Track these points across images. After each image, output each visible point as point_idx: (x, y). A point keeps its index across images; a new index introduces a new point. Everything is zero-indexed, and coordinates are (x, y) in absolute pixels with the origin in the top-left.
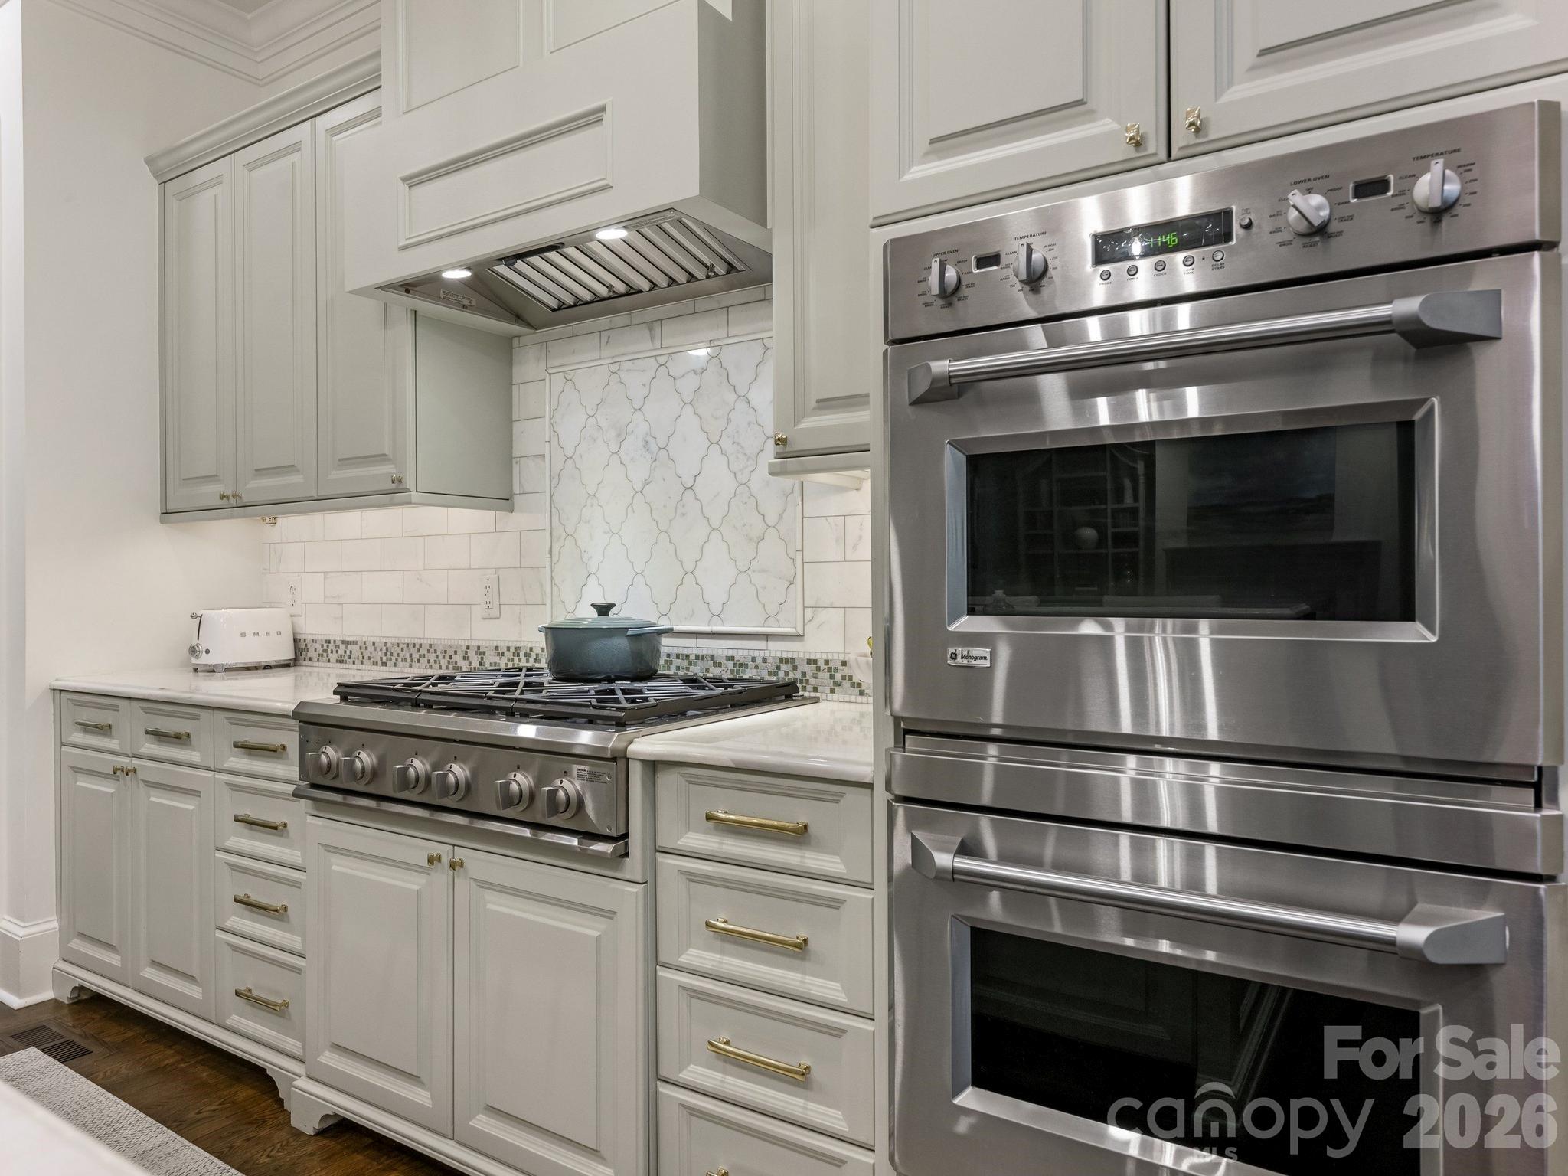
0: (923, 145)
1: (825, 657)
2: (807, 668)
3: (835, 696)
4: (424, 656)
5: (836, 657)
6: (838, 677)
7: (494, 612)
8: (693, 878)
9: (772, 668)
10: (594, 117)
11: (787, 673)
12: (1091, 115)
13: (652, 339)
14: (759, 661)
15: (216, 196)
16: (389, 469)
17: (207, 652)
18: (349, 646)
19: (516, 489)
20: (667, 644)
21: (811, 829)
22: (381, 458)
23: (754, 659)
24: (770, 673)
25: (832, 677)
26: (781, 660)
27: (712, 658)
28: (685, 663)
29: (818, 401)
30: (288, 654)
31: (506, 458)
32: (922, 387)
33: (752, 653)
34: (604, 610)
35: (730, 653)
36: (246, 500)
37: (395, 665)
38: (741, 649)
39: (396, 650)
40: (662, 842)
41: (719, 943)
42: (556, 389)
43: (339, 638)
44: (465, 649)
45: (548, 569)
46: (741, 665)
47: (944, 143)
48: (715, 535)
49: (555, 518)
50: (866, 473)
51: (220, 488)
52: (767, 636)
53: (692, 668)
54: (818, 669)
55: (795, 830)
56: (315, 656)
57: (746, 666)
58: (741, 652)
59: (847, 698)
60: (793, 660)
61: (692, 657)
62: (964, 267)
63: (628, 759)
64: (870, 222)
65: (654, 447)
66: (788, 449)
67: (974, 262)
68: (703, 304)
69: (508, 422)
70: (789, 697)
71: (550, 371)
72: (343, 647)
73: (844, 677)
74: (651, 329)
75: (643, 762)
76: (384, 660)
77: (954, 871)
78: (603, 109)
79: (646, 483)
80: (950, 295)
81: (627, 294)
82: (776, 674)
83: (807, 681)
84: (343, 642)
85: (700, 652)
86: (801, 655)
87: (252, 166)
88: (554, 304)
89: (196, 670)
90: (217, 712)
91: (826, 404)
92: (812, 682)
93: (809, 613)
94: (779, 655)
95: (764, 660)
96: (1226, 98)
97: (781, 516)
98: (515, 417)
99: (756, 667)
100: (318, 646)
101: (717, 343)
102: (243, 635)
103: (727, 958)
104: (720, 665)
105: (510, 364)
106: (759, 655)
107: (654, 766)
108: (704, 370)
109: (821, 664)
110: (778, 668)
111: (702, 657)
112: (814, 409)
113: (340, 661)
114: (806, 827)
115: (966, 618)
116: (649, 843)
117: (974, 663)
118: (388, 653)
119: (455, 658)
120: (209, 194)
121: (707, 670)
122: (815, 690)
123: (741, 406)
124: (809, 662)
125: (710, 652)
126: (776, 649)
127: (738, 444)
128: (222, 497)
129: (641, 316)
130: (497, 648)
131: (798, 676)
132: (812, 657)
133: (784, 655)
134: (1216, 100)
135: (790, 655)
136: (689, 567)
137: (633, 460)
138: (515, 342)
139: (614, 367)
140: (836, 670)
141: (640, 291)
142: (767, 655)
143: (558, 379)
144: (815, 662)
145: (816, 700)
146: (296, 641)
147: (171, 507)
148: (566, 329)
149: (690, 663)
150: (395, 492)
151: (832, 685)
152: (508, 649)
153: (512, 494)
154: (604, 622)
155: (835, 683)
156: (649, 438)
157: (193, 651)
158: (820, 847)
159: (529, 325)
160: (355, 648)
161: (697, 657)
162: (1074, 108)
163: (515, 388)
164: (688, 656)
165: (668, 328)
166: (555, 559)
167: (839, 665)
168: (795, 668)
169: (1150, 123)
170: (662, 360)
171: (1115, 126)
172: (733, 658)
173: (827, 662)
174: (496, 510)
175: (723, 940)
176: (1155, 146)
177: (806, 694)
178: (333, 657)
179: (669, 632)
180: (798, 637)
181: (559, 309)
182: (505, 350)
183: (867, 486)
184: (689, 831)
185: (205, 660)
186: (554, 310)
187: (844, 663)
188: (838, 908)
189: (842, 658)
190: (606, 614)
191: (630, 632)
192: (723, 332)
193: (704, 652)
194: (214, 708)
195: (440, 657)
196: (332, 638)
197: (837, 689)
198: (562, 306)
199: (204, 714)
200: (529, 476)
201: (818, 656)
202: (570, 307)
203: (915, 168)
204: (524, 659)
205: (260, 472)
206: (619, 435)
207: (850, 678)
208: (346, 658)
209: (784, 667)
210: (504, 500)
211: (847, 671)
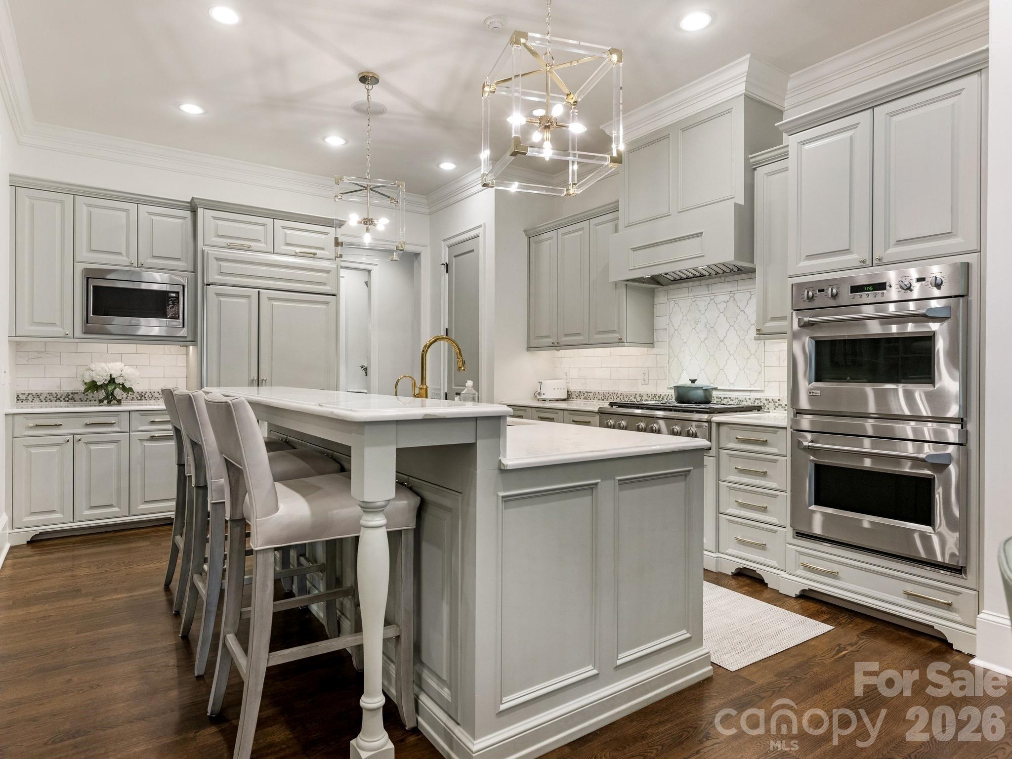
0: (804, 257)
1: (772, 398)
2: (765, 402)
3: (775, 411)
4: (619, 397)
5: (776, 398)
6: (777, 405)
7: (647, 382)
8: (731, 456)
9: (753, 402)
10: (699, 235)
11: (758, 403)
12: (851, 253)
13: (708, 290)
14: (747, 399)
15: (550, 243)
16: (617, 335)
17: (544, 394)
18: (589, 394)
19: (655, 340)
20: (715, 394)
21: (768, 441)
22: (614, 332)
23: (745, 399)
24: (751, 403)
25: (775, 405)
26: (756, 399)
27: (730, 398)
28: (720, 400)
29: (771, 318)
30: (565, 396)
31: (652, 329)
32: (802, 324)
33: (745, 397)
34: (693, 381)
35: (737, 397)
36: (561, 344)
37: (607, 400)
38: (741, 395)
39: (607, 395)
40: (721, 446)
41: (739, 474)
42: (671, 308)
43: (584, 391)
44: (635, 394)
45: (668, 367)
46: (741, 401)
47: (809, 257)
48: (732, 357)
49: (671, 350)
50: (787, 340)
51: (551, 340)
52: (751, 391)
53: (722, 401)
54: (770, 402)
55: (763, 441)
56: (575, 397)
57: (743, 401)
58: (741, 396)
59: (780, 412)
60: (760, 399)
61: (722, 398)
62: (814, 292)
63: (711, 422)
64: (788, 276)
65: (708, 326)
66: (761, 332)
67: (817, 291)
68: (728, 279)
69: (653, 317)
70: (759, 410)
71: (669, 300)
72: (586, 394)
73: (779, 405)
74: (708, 287)
75: (716, 423)
76: (603, 398)
77: (809, 446)
78: (702, 233)
79: (705, 339)
80: (811, 299)
81: (700, 276)
82: (754, 403)
83: (765, 406)
84: (586, 392)
85: (725, 396)
86: (763, 397)
87: (564, 234)
88: (672, 279)
89: (538, 400)
90: (565, 411)
91: (774, 319)
92: (767, 406)
93: (766, 383)
94: (755, 397)
95: (750, 399)
96: (887, 252)
97: (756, 351)
98: (655, 316)
99: (747, 401)
100: (576, 394)
101: (733, 292)
102: (554, 389)
103: (742, 478)
104: (733, 400)
105: (654, 297)
106: (748, 398)
107: (719, 424)
108: (728, 301)
109: (771, 400)
110: (755, 401)
111: (726, 398)
112: (770, 320)
113: (585, 398)
114: (766, 441)
115: (814, 383)
116: (717, 446)
117: (817, 394)
118: (605, 396)
119: (631, 398)
120: (548, 242)
121: (728, 402)
122: (768, 409)
123: (742, 313)
124: (766, 400)
125: (729, 396)
126: (754, 395)
127: (741, 326)
128: (553, 343)
129: (703, 282)
130: (647, 394)
131: (762, 404)
132: (767, 398)
133: (757, 397)
134: (885, 252)
135: (759, 397)
136: (721, 368)
137: (701, 331)
138: (656, 290)
139: (694, 300)
140: (776, 402)
141: (705, 276)
142: (750, 397)
143: (672, 303)
144: (768, 400)
145: (769, 412)
146: (568, 392)
147: (531, 346)
148: (676, 286)
149: (722, 400)
150: (620, 342)
151: (774, 407)
152: (652, 395)
153: (654, 342)
154: (693, 385)
155: (776, 407)
156: (707, 324)
157: (539, 394)
158: (771, 446)
159: (662, 285)
160: (591, 394)
161: (724, 398)
162: (847, 251)
163: (655, 306)
164: (721, 398)
165: (714, 286)
166: (670, 364)
167: (777, 401)
168: (761, 402)
169: (867, 256)
170: (712, 298)
171: (857, 257)
172: (738, 398)
173: (773, 400)
174: (647, 347)
175: (740, 473)
176: (869, 263)
177: (765, 410)
178: (582, 397)
179: (715, 389)
180: (763, 391)
181: (674, 280)
182: (652, 293)
183: (786, 343)
184: (730, 442)
185: (543, 397)
186: (672, 281)
187: (779, 400)
188: (776, 462)
189: (778, 398)
190: (694, 383)
191: (704, 388)
192: (736, 289)
193: (727, 396)
194: (563, 410)
195: (625, 397)
196: (582, 391)
197: (776, 408)
198: (675, 280)
199: (560, 412)
200: (659, 335)
201: (769, 398)
202: (678, 280)
203: (801, 263)
204: (658, 398)
205: (566, 335)
206: (695, 323)
207: (781, 405)
208: (588, 398)
209: (757, 401)
210: (651, 344)
211: (780, 403)
